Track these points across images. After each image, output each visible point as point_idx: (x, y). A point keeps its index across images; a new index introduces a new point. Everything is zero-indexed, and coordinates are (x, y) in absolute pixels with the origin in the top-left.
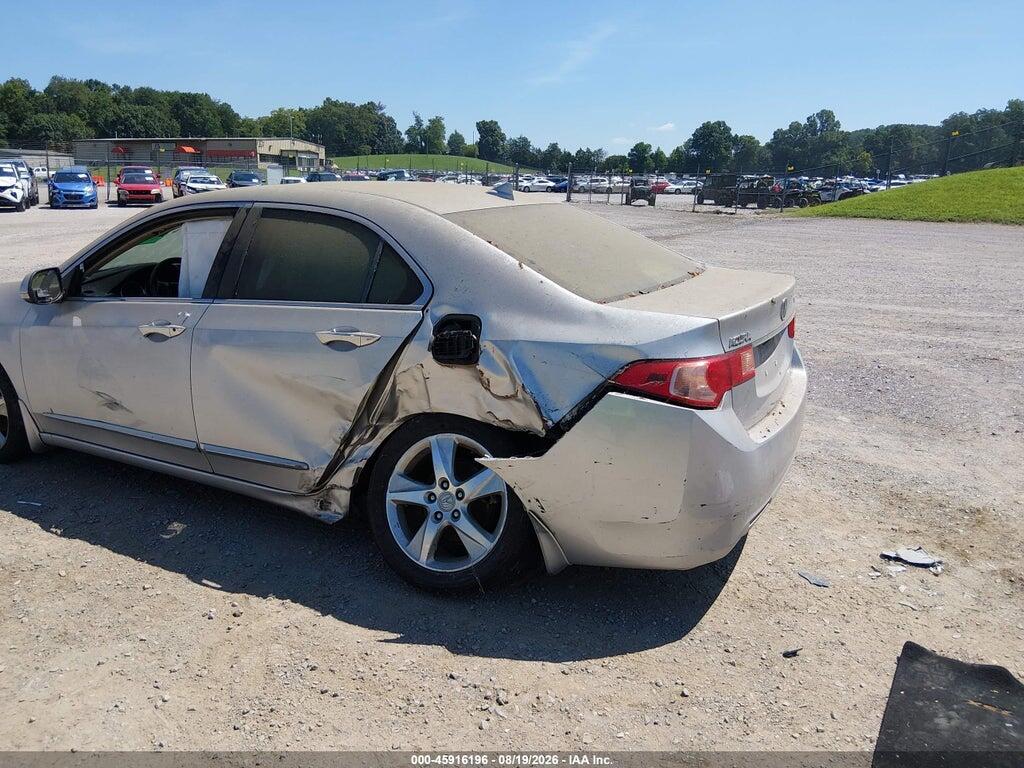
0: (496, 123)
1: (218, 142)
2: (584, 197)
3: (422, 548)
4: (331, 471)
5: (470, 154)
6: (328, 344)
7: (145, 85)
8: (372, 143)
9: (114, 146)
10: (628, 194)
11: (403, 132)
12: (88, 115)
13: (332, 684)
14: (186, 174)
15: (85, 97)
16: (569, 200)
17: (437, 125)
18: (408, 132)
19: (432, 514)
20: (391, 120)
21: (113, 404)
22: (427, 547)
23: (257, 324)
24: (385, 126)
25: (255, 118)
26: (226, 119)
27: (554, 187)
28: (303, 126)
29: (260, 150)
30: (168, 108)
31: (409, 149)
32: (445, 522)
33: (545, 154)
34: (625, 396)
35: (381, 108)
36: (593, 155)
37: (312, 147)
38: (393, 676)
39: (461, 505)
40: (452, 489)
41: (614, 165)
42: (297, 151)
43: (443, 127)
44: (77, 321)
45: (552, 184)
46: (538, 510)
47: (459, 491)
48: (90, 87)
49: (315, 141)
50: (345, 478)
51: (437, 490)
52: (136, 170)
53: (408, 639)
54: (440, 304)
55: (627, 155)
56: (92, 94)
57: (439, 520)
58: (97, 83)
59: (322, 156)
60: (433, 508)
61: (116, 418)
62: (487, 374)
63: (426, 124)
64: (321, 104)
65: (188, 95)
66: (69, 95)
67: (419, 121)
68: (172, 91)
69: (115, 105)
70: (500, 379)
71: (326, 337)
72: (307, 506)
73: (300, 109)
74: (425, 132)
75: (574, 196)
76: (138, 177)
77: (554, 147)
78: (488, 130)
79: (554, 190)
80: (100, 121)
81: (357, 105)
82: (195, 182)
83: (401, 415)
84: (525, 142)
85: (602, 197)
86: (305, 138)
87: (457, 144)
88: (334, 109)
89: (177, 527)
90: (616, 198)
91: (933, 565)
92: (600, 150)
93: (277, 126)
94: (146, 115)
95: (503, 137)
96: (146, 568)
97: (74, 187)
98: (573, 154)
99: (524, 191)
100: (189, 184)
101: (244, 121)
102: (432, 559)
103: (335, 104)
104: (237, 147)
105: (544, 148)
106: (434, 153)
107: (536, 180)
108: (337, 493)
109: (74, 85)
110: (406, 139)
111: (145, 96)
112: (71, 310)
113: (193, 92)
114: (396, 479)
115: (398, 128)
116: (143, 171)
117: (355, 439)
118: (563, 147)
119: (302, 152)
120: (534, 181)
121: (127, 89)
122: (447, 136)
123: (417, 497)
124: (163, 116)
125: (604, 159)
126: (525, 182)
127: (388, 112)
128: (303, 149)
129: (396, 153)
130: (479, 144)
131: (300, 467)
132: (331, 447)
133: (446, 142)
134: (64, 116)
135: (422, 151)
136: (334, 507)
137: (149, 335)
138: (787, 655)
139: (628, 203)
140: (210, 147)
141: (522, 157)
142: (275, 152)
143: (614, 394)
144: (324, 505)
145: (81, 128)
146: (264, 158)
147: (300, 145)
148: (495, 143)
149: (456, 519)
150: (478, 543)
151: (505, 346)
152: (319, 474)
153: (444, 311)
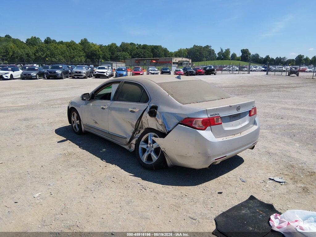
0: (248, 50)
1: (162, 59)
2: (273, 73)
3: (144, 158)
4: (131, 140)
5: (238, 60)
6: (130, 111)
7: (145, 44)
8: (206, 57)
9: (135, 61)
10: (289, 72)
11: (217, 54)
12: (130, 52)
13: (115, 180)
14: (150, 69)
15: (130, 48)
16: (267, 74)
17: (228, 51)
18: (218, 54)
19: (147, 150)
20: (213, 50)
21: (96, 123)
22: (145, 158)
23: (124, 107)
24: (211, 52)
25: (173, 52)
26: (165, 52)
27: (264, 70)
28: (187, 53)
29: (173, 61)
30: (150, 50)
31: (219, 59)
32: (149, 153)
33: (264, 59)
34: (182, 125)
35: (210, 47)
36: (282, 59)
37: (188, 60)
38: (127, 181)
39: (153, 149)
40: (151, 145)
41: (290, 62)
42: (183, 61)
43: (230, 52)
44: (91, 104)
45: (263, 69)
46: (164, 151)
47: (153, 146)
48: (131, 45)
49: (189, 58)
50: (134, 141)
51: (149, 145)
52: (137, 68)
53: (136, 176)
54: (151, 103)
55: (294, 59)
56: (131, 47)
57: (148, 152)
58: (133, 43)
59: (190, 62)
60: (148, 149)
61: (96, 125)
62: (158, 119)
63: (224, 51)
64: (192, 47)
65: (156, 46)
66: (125, 47)
67: (222, 50)
68: (152, 45)
69: (137, 49)
70: (160, 120)
71: (130, 110)
72: (127, 147)
73: (186, 48)
74: (224, 53)
75: (269, 73)
76: (138, 69)
77: (268, 57)
78: (245, 52)
79: (264, 71)
80: (132, 54)
81: (203, 46)
82: (152, 71)
83: (144, 128)
84: (257, 55)
85: (280, 73)
86: (187, 57)
87: (234, 57)
88: (196, 48)
89: (104, 150)
90: (284, 74)
91: (282, 182)
92: (284, 57)
93: (179, 54)
94: (144, 52)
95: (250, 54)
96: (94, 156)
97: (121, 72)
98: (275, 59)
99: (253, 71)
100: (150, 72)
101: (170, 53)
102: (146, 161)
103: (197, 46)
104: (167, 60)
105: (264, 57)
106: (226, 60)
107: (258, 67)
108: (132, 145)
109: (127, 44)
110: (218, 56)
111: (145, 47)
112: (91, 102)
113: (157, 45)
114: (141, 142)
115: (215, 53)
116: (139, 68)
117: (136, 133)
118: (271, 57)
119: (185, 61)
120: (257, 68)
121: (140, 45)
122: (231, 54)
123: (145, 147)
124: (148, 52)
125: (286, 60)
126: (254, 68)
127: (212, 48)
128: (185, 60)
129: (214, 60)
130: (241, 56)
131: (125, 138)
132: (131, 134)
133: (230, 56)
134: (124, 52)
135: (222, 59)
136: (132, 148)
137: (102, 108)
138: (219, 193)
139: (289, 75)
140: (160, 60)
141: (256, 60)
142: (177, 61)
143: (180, 125)
144: (130, 147)
145: (128, 56)
146: (174, 63)
147: (184, 59)
148: (247, 56)
149: (151, 152)
150: (155, 158)
151: (160, 113)
152: (129, 140)
153: (152, 105)
